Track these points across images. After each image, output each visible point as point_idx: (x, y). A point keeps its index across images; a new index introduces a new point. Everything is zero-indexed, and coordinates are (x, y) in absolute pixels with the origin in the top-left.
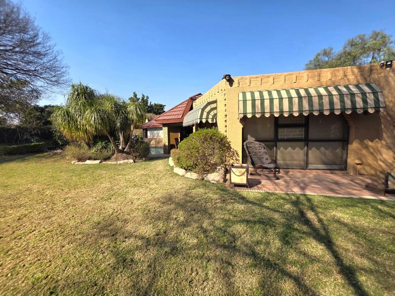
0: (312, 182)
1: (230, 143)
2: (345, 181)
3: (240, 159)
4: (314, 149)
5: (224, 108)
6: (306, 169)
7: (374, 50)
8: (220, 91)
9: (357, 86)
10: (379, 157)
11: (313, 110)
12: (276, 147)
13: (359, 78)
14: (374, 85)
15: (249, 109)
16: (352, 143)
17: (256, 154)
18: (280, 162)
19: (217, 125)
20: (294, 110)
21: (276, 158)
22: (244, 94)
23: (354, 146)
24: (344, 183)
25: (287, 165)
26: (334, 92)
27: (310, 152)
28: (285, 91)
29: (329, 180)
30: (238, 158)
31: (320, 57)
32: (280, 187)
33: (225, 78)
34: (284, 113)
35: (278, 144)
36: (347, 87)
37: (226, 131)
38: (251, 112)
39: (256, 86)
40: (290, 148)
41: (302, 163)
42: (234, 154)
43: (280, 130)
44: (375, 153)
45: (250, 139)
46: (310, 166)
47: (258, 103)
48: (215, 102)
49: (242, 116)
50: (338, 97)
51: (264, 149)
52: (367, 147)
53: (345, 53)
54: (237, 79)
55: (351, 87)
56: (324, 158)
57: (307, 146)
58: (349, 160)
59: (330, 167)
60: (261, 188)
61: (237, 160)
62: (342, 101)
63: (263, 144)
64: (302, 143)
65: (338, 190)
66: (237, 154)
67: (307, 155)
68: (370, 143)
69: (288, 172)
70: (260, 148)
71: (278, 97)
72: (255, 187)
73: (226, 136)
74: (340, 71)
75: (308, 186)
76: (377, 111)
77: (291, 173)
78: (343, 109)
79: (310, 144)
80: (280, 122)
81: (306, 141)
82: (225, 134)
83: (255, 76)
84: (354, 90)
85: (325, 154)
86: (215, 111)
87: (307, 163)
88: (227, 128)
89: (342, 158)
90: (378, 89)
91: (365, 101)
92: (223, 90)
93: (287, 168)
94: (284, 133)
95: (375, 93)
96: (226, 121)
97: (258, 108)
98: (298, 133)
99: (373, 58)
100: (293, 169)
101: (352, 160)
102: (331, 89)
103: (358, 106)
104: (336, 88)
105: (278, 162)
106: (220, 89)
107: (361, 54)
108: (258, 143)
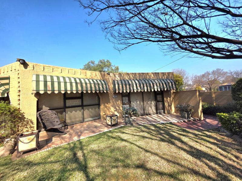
0: (85, 130)
1: (24, 114)
2: (99, 125)
3: (35, 126)
4: (86, 110)
5: (18, 85)
6: (83, 122)
7: (108, 66)
8: (13, 71)
9: (100, 81)
10: (110, 110)
11: (83, 90)
12: (65, 112)
13: (101, 77)
14: (105, 81)
15: (42, 87)
16: (101, 106)
17: (48, 120)
18: (68, 121)
19: (9, 99)
20: (73, 90)
21: (65, 119)
22: (38, 76)
23: (102, 107)
24: (99, 126)
25: (72, 122)
26: (92, 82)
27: (85, 112)
28: (68, 78)
29: (93, 126)
30: (32, 126)
31: (90, 64)
32: (66, 140)
33: (19, 61)
34: (68, 91)
35: (66, 109)
36: (96, 80)
37: (19, 104)
38: (43, 90)
39: (48, 72)
40: (74, 112)
41: (81, 119)
42: (28, 123)
43: (67, 101)
44: (109, 109)
45: (45, 108)
46: (86, 120)
47: (49, 84)
48: (8, 78)
49: (35, 92)
50: (93, 84)
51: (55, 115)
52: (106, 107)
53: (99, 64)
54: (33, 65)
55: (98, 80)
56: (91, 114)
57: (83, 109)
58: (101, 114)
59: (94, 118)
60: (50, 146)
61: (31, 127)
62: (95, 87)
63: (54, 112)
64: (81, 108)
65: (96, 131)
66: (32, 122)
67: (83, 114)
68: (107, 105)
69: (73, 127)
70: (52, 115)
71: (63, 81)
72: (45, 147)
73: (19, 109)
74: (94, 73)
75: (82, 133)
76: (107, 92)
77: (75, 127)
78: (96, 90)
79: (84, 107)
80: (67, 96)
81: (82, 106)
82: (18, 107)
83: (47, 65)
84: (99, 82)
85: (91, 112)
86: (7, 87)
87: (84, 119)
88: (21, 101)
89: (98, 113)
90: (107, 83)
91: (103, 87)
92: (17, 69)
93: (72, 124)
94: (69, 103)
95: (106, 84)
96: (19, 95)
97: (49, 88)
98: (78, 102)
99: (108, 69)
100: (76, 124)
101: (102, 114)
102: (91, 80)
103: (101, 89)
104: (93, 80)
105: (67, 121)
106: (13, 68)
107: (104, 67)
108: (50, 111)
